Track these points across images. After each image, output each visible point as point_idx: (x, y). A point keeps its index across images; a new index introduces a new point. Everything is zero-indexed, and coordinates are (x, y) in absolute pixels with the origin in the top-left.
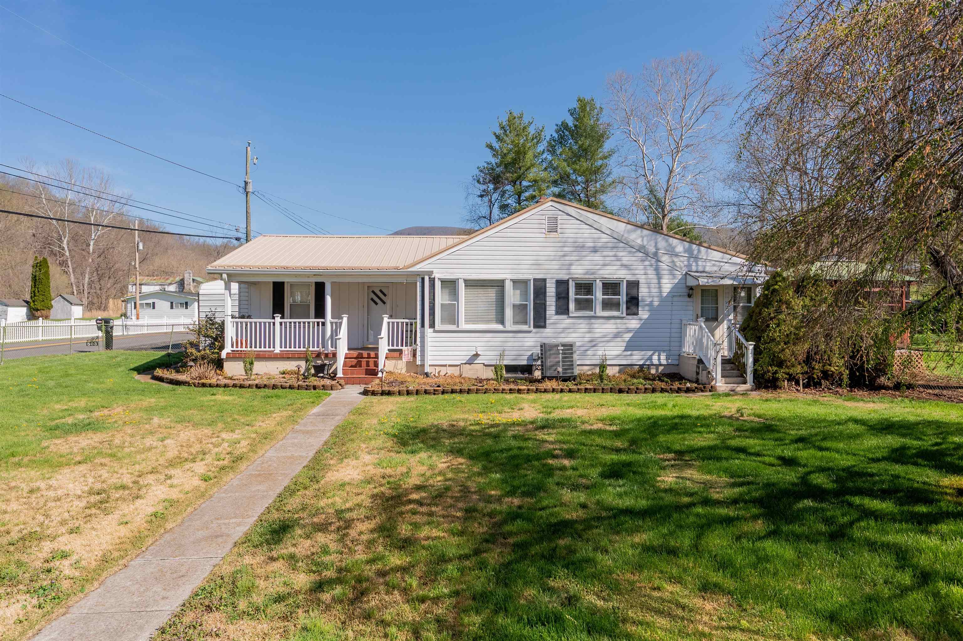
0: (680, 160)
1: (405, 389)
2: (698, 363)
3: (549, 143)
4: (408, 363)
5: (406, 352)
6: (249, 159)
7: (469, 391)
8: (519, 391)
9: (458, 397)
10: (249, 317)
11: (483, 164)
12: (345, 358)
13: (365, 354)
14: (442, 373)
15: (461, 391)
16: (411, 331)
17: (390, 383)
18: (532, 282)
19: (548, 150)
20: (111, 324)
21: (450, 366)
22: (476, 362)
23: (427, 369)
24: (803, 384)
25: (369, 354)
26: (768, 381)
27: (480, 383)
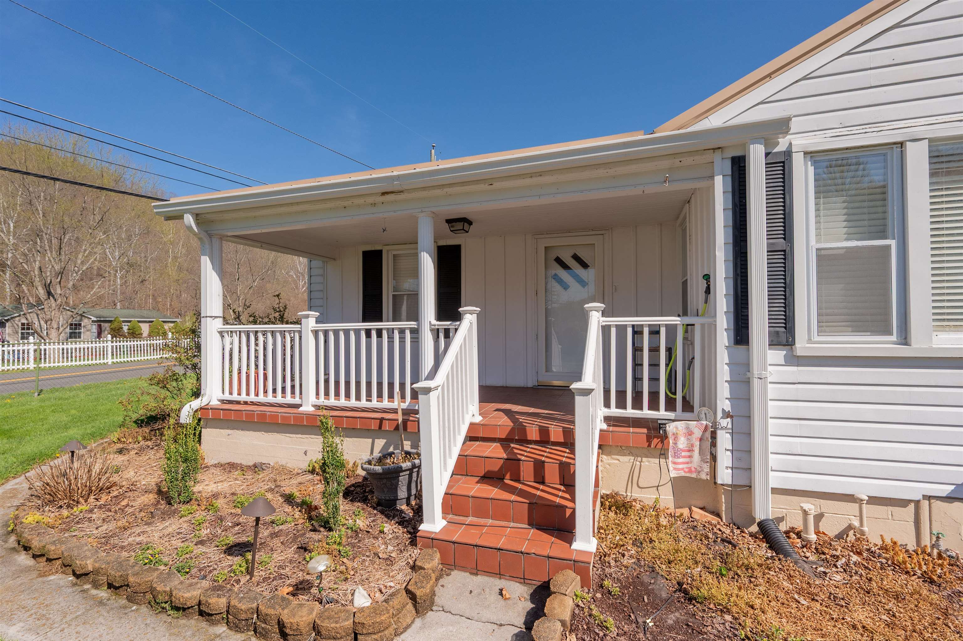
4: (683, 473)
5: (682, 443)
21: (874, 500)
25: (544, 432)
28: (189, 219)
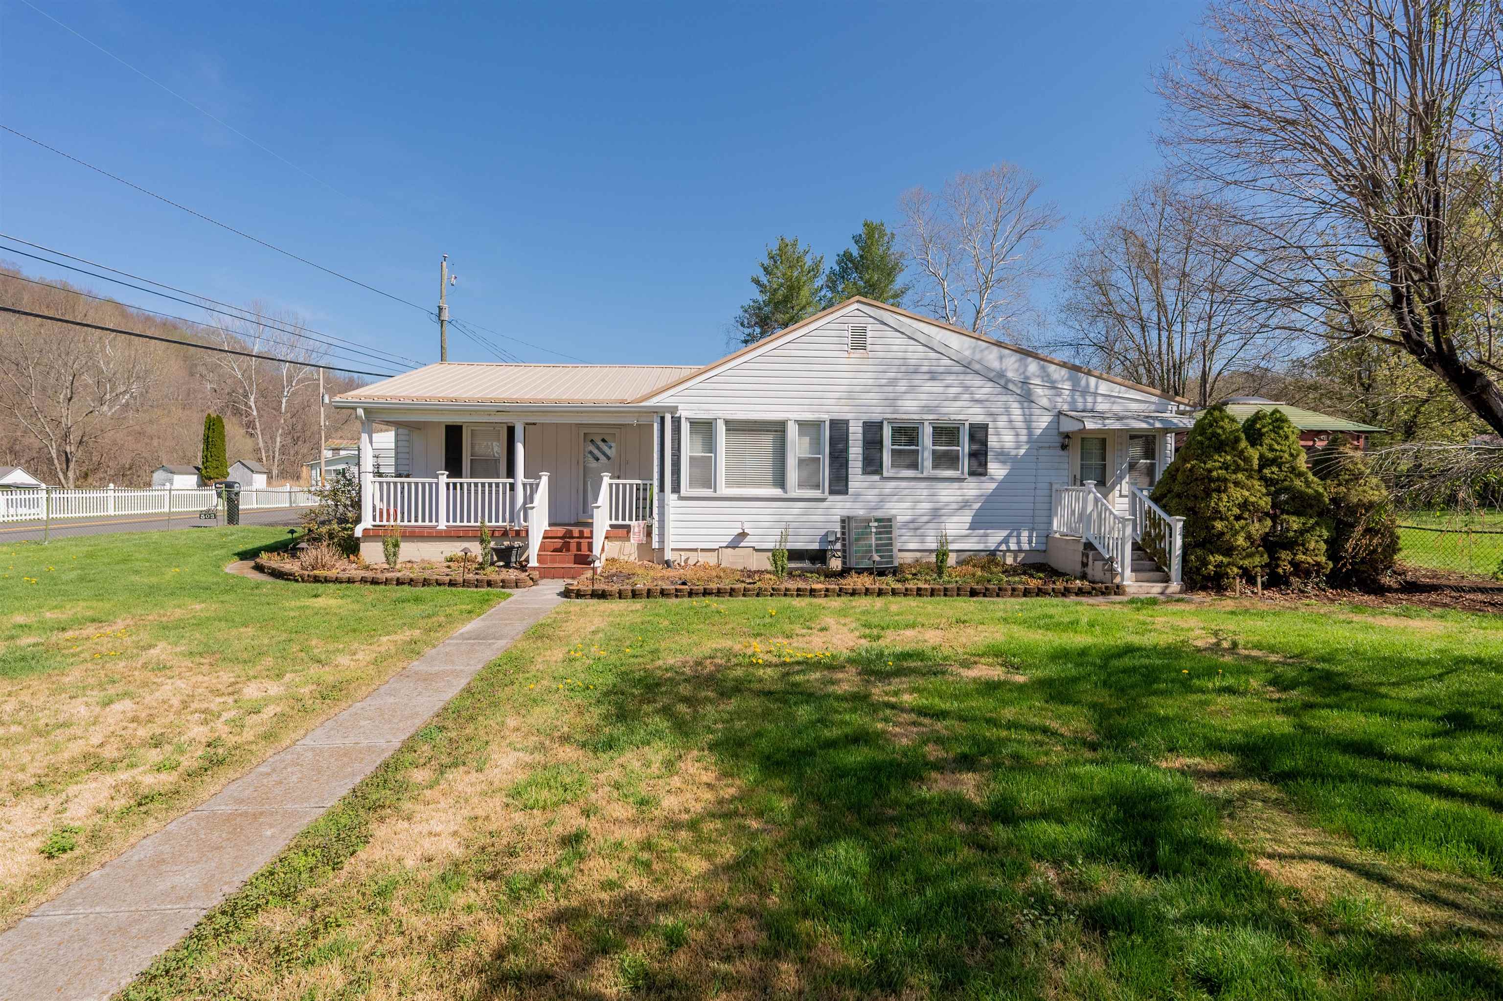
0: (990, 297)
1: (629, 588)
2: (1085, 549)
3: (829, 278)
4: (640, 546)
5: (636, 530)
6: (445, 277)
7: (732, 592)
8: (813, 593)
9: (713, 603)
10: (408, 476)
11: (747, 303)
12: (544, 538)
13: (576, 531)
14: (691, 562)
15: (719, 593)
16: (645, 499)
17: (609, 578)
18: (827, 423)
19: (828, 286)
20: (236, 489)
21: (702, 550)
22: (742, 544)
23: (668, 555)
24: (1263, 583)
25: (581, 532)
26: (1207, 578)
27: (749, 577)
28: (360, 412)
